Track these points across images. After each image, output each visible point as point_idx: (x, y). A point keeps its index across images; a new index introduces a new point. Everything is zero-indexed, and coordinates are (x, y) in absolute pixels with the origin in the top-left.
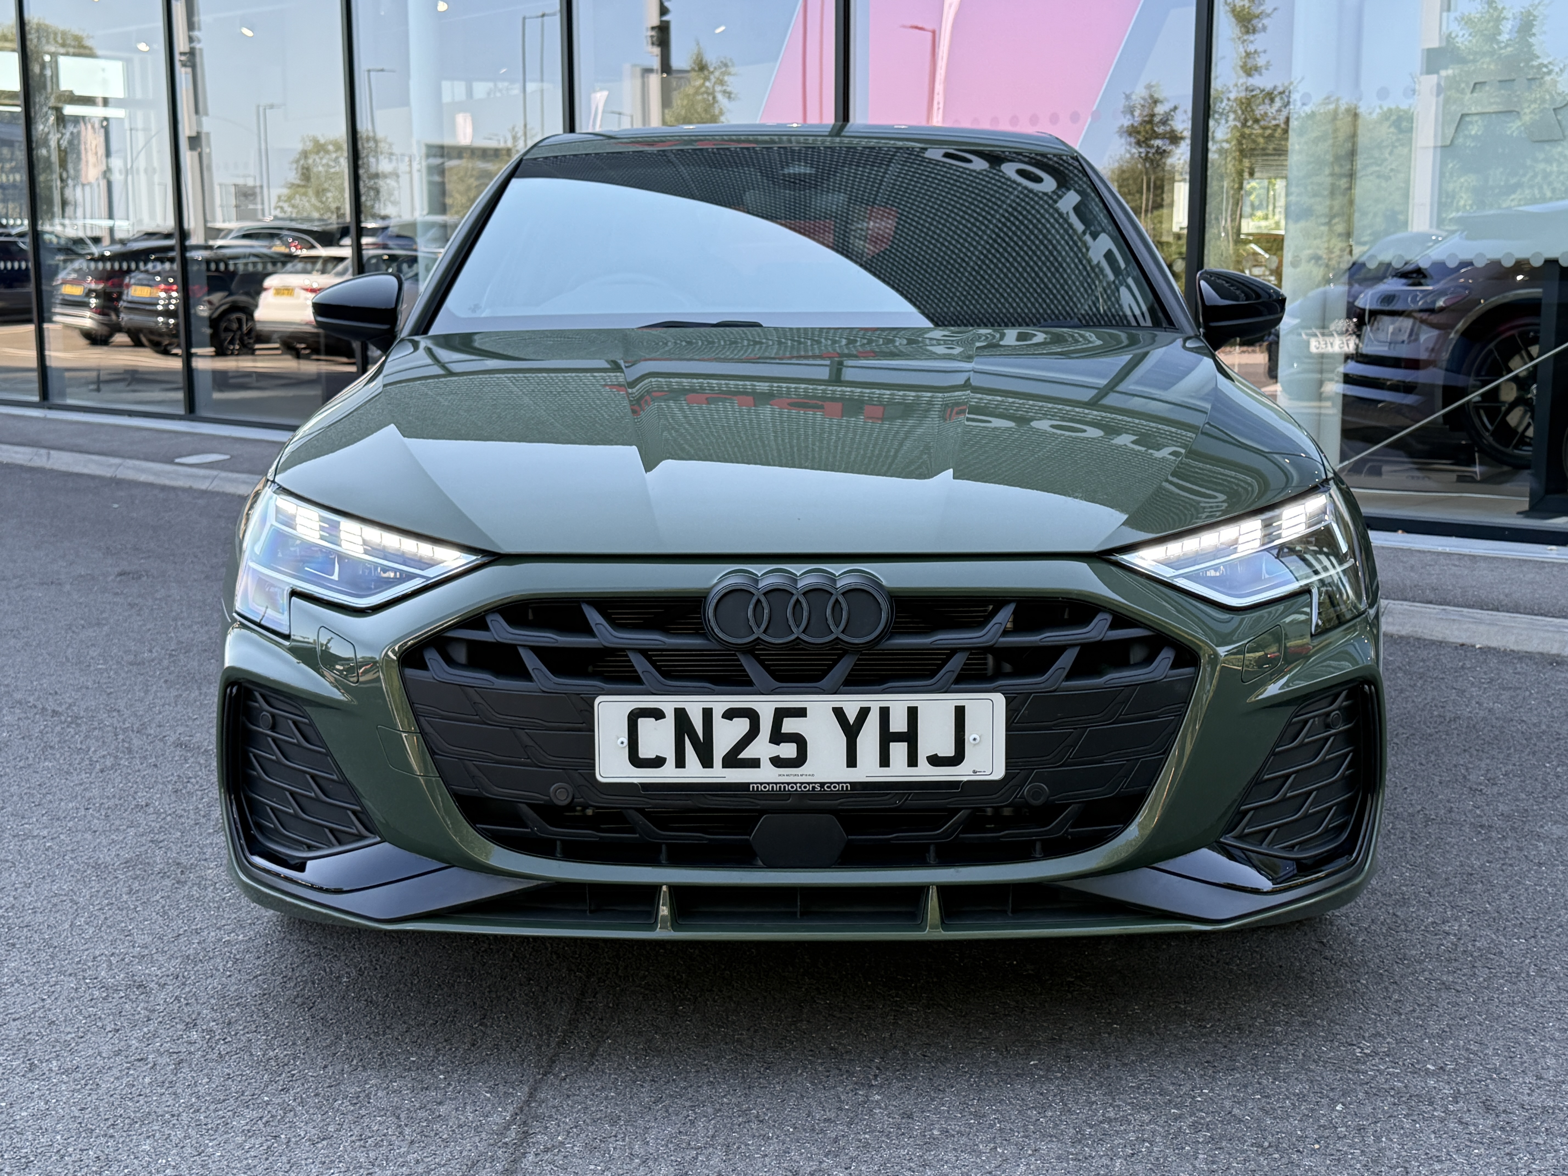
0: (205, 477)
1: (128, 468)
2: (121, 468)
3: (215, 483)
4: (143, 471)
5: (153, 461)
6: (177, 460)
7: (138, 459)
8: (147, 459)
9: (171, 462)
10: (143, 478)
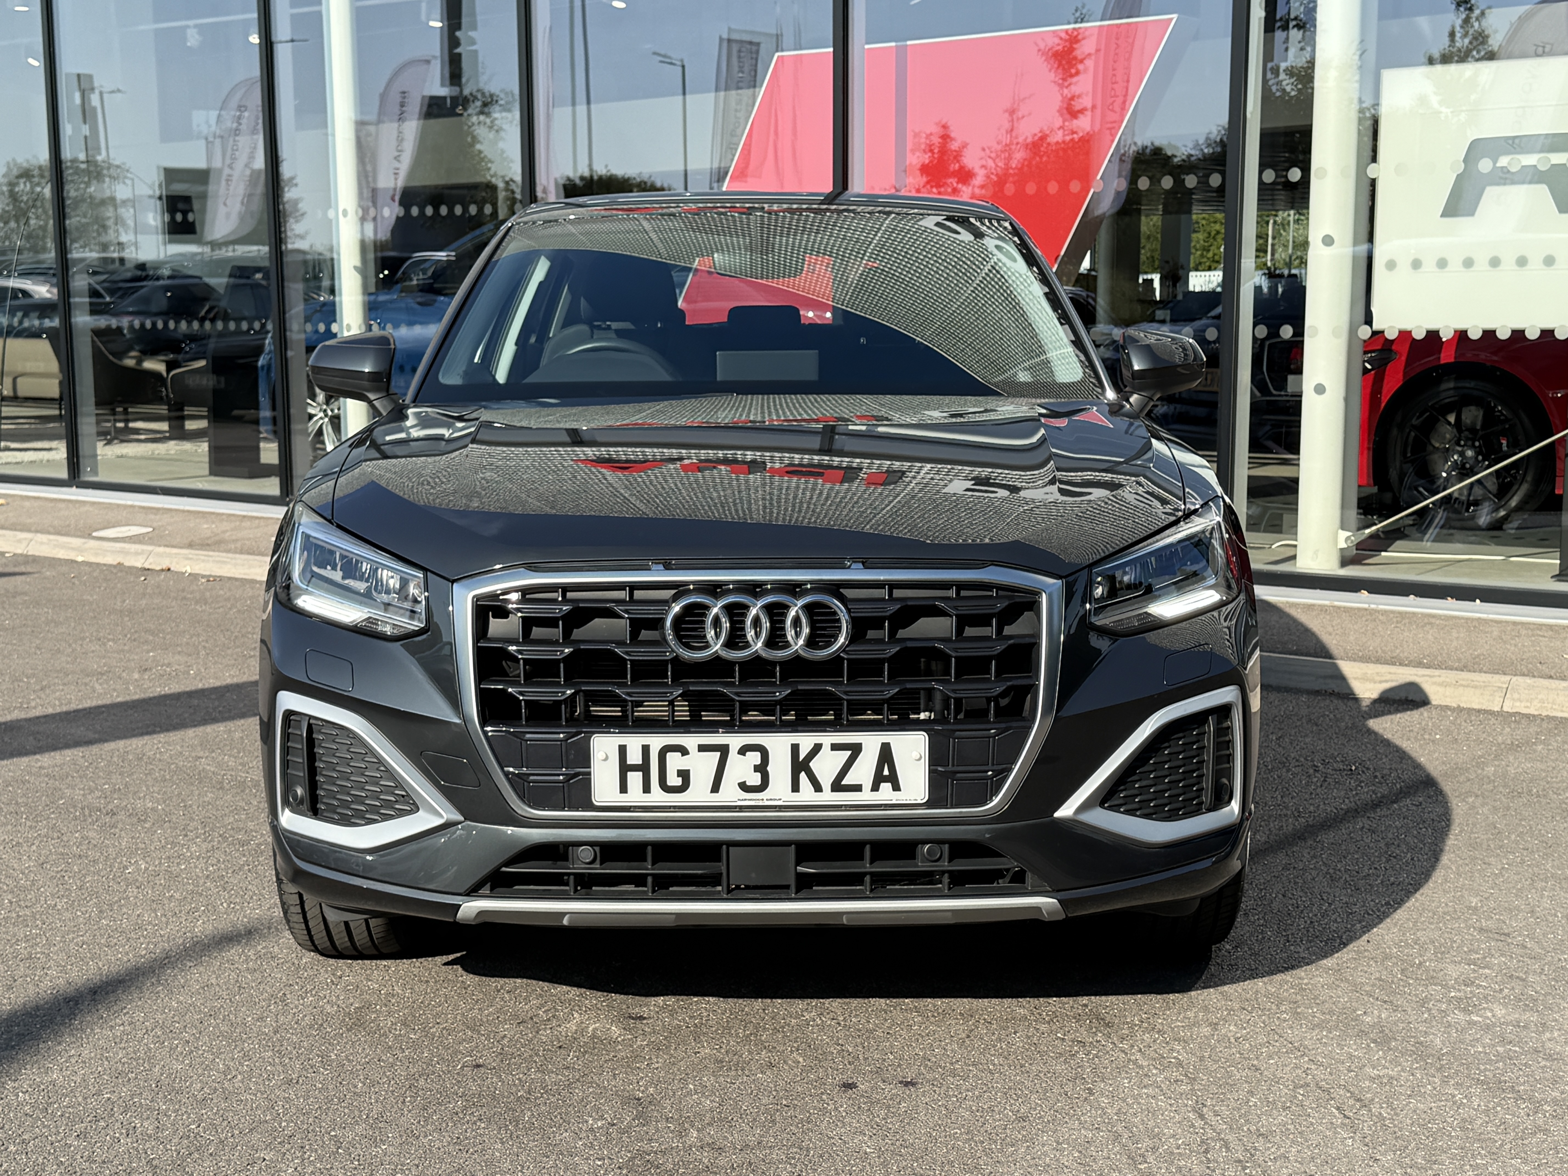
0: (137, 554)
1: (42, 543)
2: (33, 543)
3: (151, 560)
4: (63, 546)
5: (67, 534)
6: (94, 534)
7: (49, 533)
8: (59, 533)
9: (90, 536)
10: (62, 554)
